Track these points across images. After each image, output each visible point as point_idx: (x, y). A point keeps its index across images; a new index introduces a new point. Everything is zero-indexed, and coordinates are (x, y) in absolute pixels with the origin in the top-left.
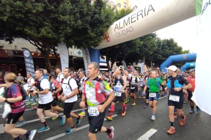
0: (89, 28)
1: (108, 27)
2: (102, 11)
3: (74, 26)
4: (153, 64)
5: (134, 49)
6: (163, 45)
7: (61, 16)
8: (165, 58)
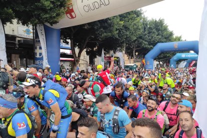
4: (137, 54)
5: (111, 31)
6: (150, 28)
8: (152, 46)
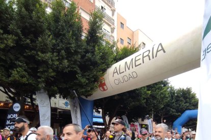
0: (79, 71)
1: (104, 70)
2: (96, 49)
3: (57, 68)
4: (165, 121)
5: (139, 100)
6: (177, 96)
7: (39, 53)
8: (179, 114)
